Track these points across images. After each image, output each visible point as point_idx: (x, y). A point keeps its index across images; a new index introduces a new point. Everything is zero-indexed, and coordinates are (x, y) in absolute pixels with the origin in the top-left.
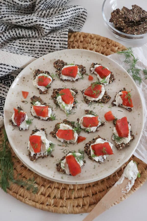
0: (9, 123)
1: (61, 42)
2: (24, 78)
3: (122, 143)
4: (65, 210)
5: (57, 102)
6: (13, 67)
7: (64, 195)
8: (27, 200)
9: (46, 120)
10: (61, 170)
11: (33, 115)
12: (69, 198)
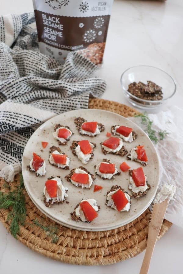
1: (82, 103)
2: (45, 130)
3: (139, 192)
4: (78, 260)
5: (75, 152)
6: (35, 119)
7: (77, 244)
8: (37, 247)
10: (76, 218)
11: (51, 163)
12: (82, 248)
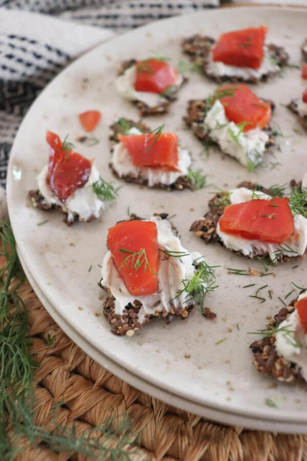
0: (25, 202)
2: (85, 80)
6: (49, 48)
9: (173, 187)
11: (120, 174)
